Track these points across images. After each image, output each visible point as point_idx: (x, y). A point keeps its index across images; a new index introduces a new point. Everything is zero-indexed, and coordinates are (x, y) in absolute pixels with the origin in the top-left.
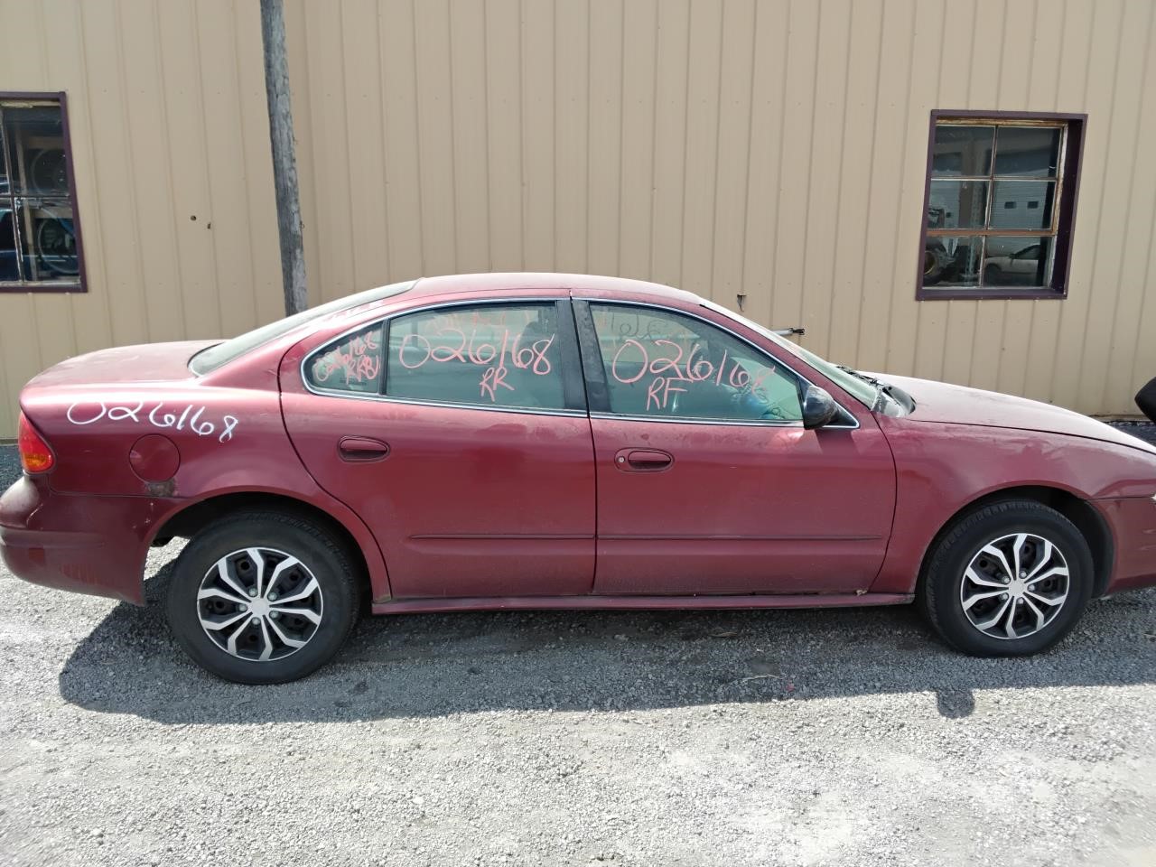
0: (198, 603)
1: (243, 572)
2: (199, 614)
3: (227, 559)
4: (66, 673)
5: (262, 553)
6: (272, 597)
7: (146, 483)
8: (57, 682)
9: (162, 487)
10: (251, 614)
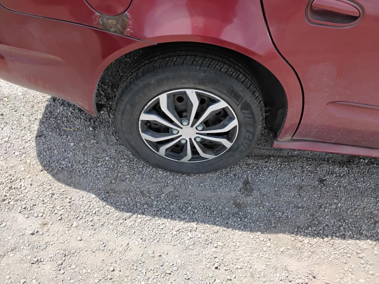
0: (140, 122)
1: (178, 104)
2: (140, 129)
3: (168, 95)
4: (40, 136)
5: (198, 94)
6: (200, 128)
7: (97, 14)
8: (34, 144)
9: (114, 22)
10: (181, 136)
